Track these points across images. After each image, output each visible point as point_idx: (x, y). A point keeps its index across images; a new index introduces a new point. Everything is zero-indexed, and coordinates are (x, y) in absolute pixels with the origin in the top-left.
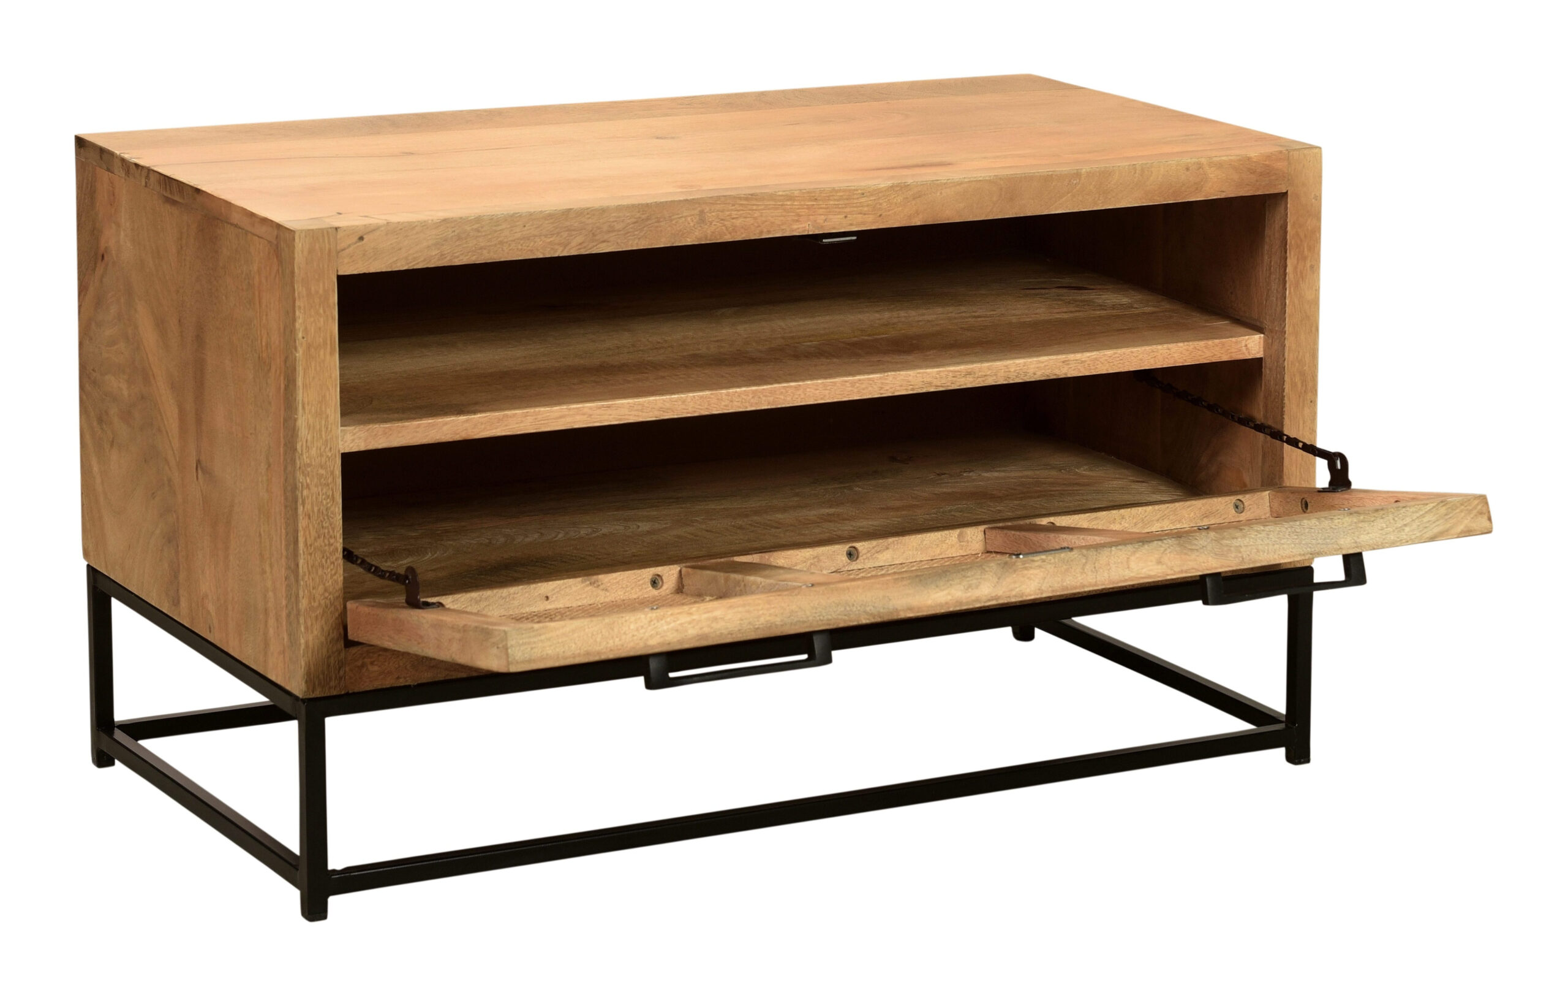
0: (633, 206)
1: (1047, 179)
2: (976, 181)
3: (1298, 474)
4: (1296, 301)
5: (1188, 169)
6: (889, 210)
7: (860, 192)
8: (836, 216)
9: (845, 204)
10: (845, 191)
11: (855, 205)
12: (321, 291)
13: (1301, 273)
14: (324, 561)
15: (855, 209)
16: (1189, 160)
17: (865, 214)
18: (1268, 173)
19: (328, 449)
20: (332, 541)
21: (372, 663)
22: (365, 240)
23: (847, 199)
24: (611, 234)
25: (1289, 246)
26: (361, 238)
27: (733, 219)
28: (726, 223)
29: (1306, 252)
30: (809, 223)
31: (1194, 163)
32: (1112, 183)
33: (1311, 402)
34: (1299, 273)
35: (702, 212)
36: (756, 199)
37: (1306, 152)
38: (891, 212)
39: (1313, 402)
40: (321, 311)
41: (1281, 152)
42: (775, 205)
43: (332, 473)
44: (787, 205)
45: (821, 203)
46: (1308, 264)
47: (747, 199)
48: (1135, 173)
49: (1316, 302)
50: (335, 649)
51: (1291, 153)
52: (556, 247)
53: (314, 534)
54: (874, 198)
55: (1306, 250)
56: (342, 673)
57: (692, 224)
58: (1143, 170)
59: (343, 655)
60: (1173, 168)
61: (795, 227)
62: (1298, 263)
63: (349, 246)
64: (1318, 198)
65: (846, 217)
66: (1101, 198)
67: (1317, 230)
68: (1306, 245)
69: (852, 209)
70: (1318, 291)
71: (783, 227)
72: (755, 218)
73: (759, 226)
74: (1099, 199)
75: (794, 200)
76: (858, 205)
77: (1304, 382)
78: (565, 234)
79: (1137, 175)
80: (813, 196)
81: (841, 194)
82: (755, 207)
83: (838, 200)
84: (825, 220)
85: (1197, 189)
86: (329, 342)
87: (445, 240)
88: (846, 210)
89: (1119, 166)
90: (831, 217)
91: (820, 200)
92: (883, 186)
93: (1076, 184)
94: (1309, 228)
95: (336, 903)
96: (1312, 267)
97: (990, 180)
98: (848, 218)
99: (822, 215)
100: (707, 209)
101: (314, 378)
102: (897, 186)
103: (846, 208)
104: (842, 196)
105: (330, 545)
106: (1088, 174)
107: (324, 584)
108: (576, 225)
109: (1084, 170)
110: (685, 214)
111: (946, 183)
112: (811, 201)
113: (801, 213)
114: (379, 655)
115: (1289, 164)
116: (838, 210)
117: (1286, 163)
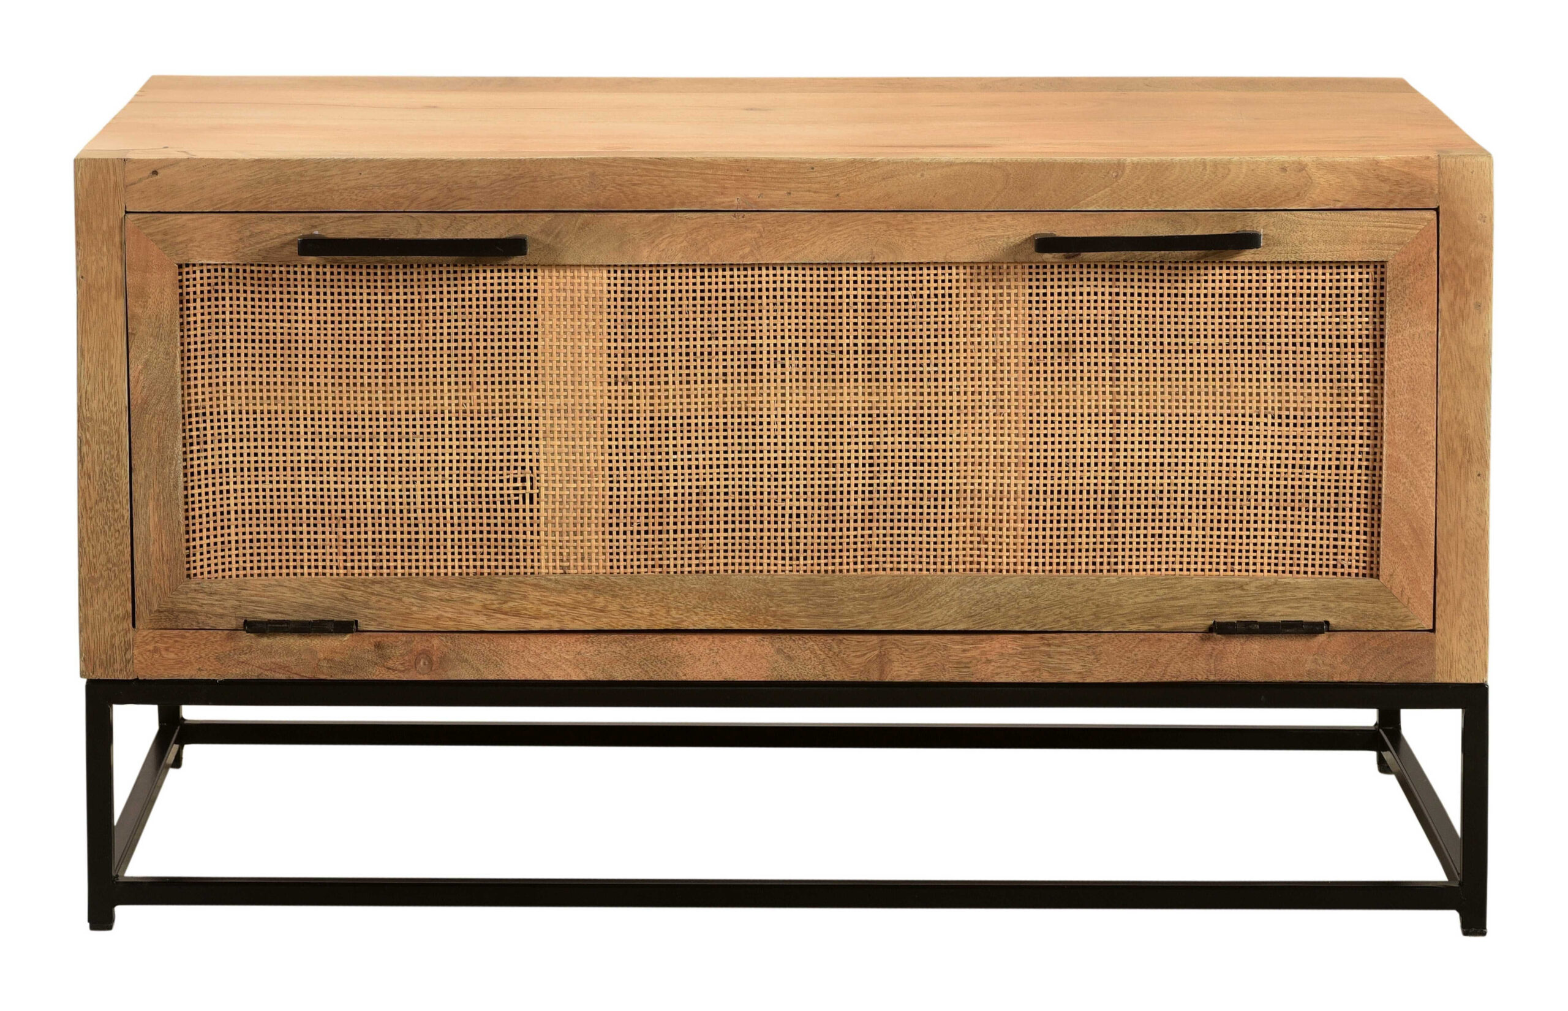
0: (501, 161)
3: (1459, 564)
4: (1454, 347)
5: (1283, 169)
6: (849, 190)
7: (808, 165)
8: (775, 192)
9: (789, 179)
10: (787, 163)
11: (801, 181)
12: (105, 228)
13: (1461, 311)
14: (106, 527)
15: (803, 186)
16: (1286, 158)
17: (816, 192)
18: (1409, 182)
19: (112, 403)
20: (117, 506)
21: (167, 649)
22: (158, 177)
23: (790, 173)
24: (473, 191)
25: (1443, 276)
26: (155, 173)
27: (635, 185)
28: (625, 189)
29: (1468, 285)
30: (738, 197)
31: (1293, 163)
32: (1170, 179)
33: (1479, 476)
34: (1457, 310)
35: (593, 175)
36: (666, 165)
37: (1468, 159)
38: (852, 193)
39: (1483, 476)
40: (105, 249)
41: (1429, 157)
42: (690, 173)
43: (117, 431)
44: (707, 174)
45: (754, 174)
46: (1472, 301)
47: (653, 163)
49: (1484, 350)
50: (120, 628)
51: (1445, 159)
52: (401, 200)
53: (94, 496)
54: (828, 174)
55: (1467, 283)
56: (128, 656)
57: (579, 187)
58: (1216, 168)
59: (130, 636)
60: (1262, 166)
61: (718, 200)
62: (1455, 299)
63: (140, 180)
64: (1488, 220)
65: (789, 194)
66: (1154, 196)
67: (1488, 258)
68: (1467, 278)
69: (799, 185)
70: (1488, 336)
71: (703, 199)
72: (664, 187)
73: (669, 196)
74: (1151, 197)
75: (717, 169)
76: (806, 180)
77: (1467, 449)
78: (413, 187)
79: (1207, 173)
80: (744, 167)
81: (781, 166)
82: (663, 174)
83: (778, 173)
84: (761, 196)
85: (1298, 195)
86: (113, 285)
87: (259, 183)
88: (788, 186)
89: (1180, 161)
90: (768, 192)
91: (753, 171)
92: (839, 160)
93: (1117, 177)
94: (1475, 255)
95: (123, 913)
96: (1478, 306)
97: (992, 164)
98: (792, 196)
99: (756, 189)
100: (600, 172)
101: (95, 323)
102: (859, 162)
103: (788, 183)
104: (783, 169)
105: (114, 510)
106: (1136, 166)
107: (107, 554)
108: (426, 177)
109: (1129, 161)
110: (569, 175)
111: (930, 164)
112: (742, 171)
114: (176, 641)
115: (1440, 173)
116: (778, 185)
117: (1435, 172)
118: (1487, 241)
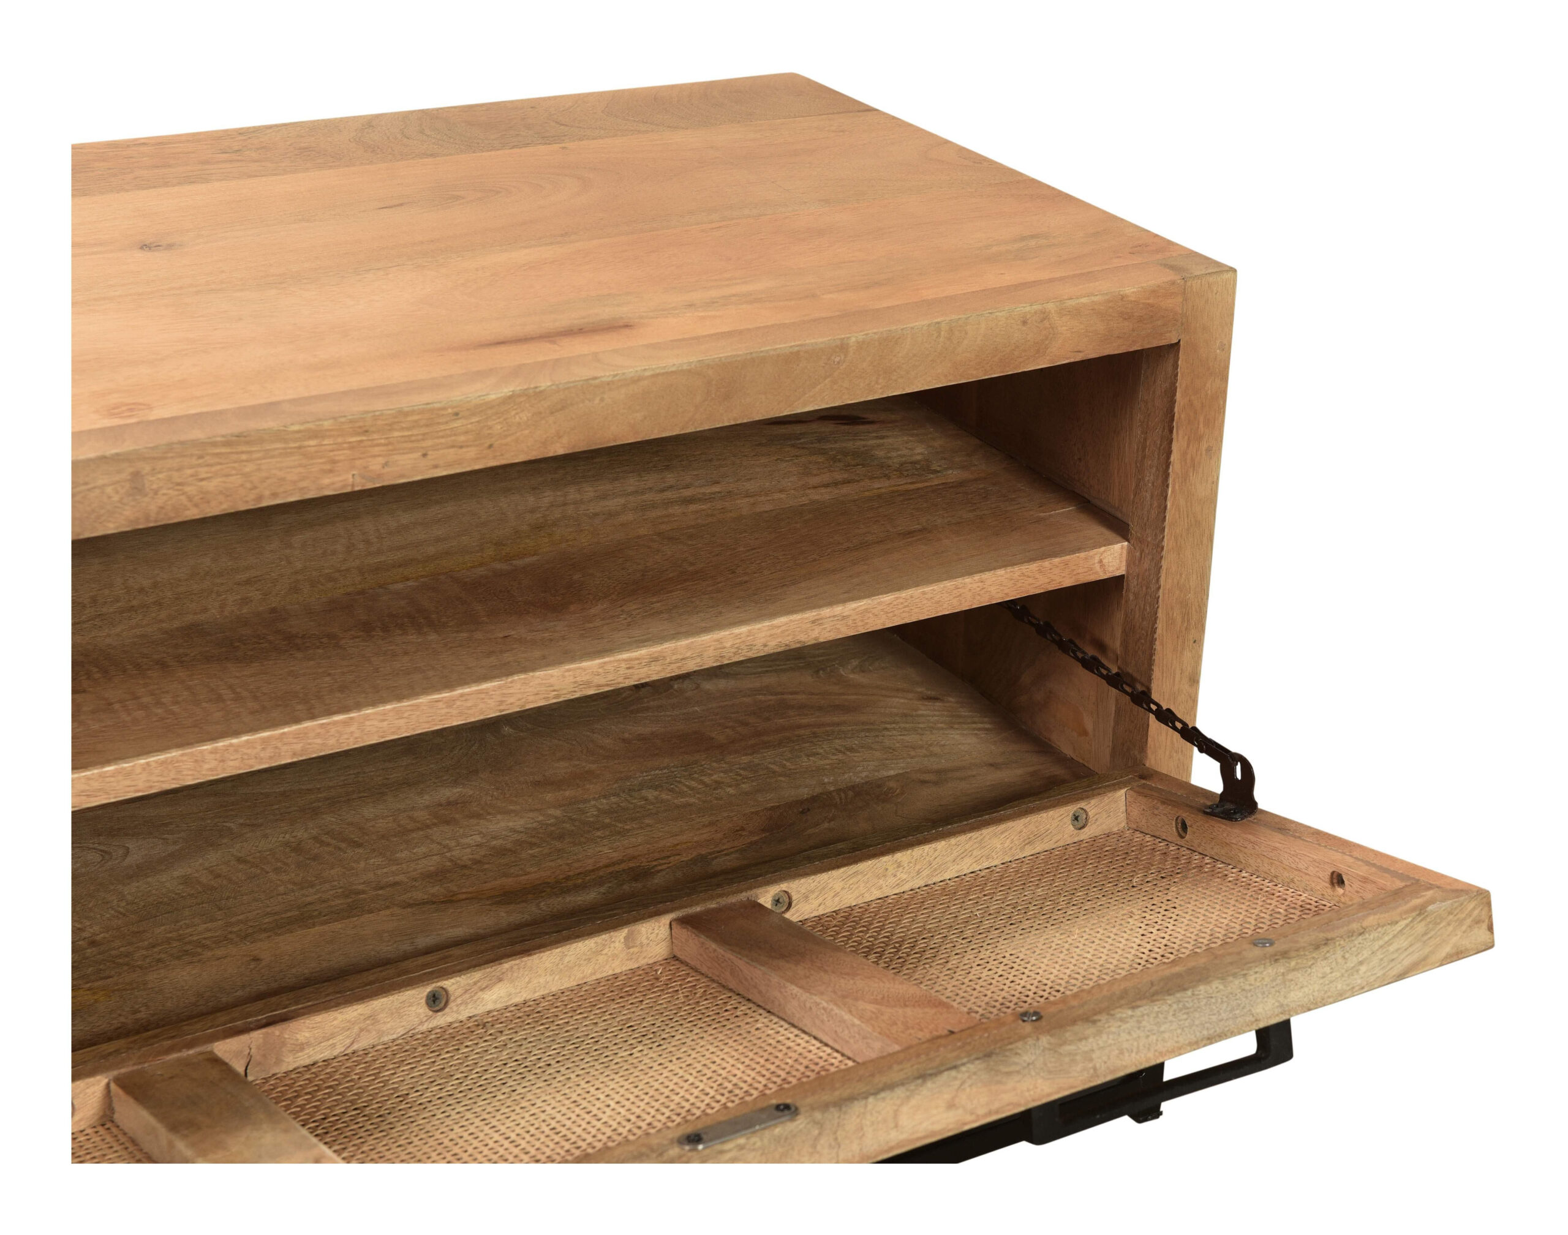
1: (791, 358)
2: (667, 373)
3: (1168, 743)
4: (1182, 502)
5: (1024, 323)
6: (506, 436)
7: (450, 411)
8: (406, 456)
9: (424, 434)
10: (422, 412)
11: (441, 434)
13: (1193, 460)
15: (443, 440)
16: (1028, 309)
17: (461, 447)
18: (1152, 317)
23: (427, 426)
25: (1177, 423)
27: (202, 480)
28: (187, 489)
29: (1202, 428)
30: (354, 472)
31: (1036, 313)
32: (900, 355)
33: (1195, 642)
34: (1188, 461)
35: (136, 475)
36: (248, 443)
37: (1211, 279)
38: (509, 439)
39: (1198, 642)
41: (1173, 283)
42: (284, 449)
44: (309, 446)
45: (375, 436)
46: (1204, 446)
47: (227, 443)
48: (939, 336)
49: (1211, 501)
51: (1189, 284)
54: (477, 419)
55: (1201, 426)
57: (116, 498)
58: (951, 330)
60: (1001, 323)
61: (326, 481)
62: (1188, 446)
64: (1226, 348)
65: (425, 455)
66: (881, 381)
67: (1222, 394)
68: (1201, 419)
69: (437, 441)
70: (1215, 483)
71: (304, 484)
72: (246, 475)
73: (255, 488)
74: (877, 383)
75: (323, 437)
76: (448, 432)
77: (1186, 616)
79: (941, 339)
80: (360, 427)
81: (416, 417)
82: (244, 457)
83: (408, 429)
84: (386, 464)
85: (1038, 351)
88: (424, 444)
89: (912, 328)
90: (396, 457)
91: (374, 432)
92: (493, 397)
93: (839, 363)
94: (1209, 392)
96: (1209, 450)
97: (689, 371)
98: (429, 457)
99: (379, 456)
100: (146, 468)
102: (519, 396)
103: (423, 440)
104: (416, 421)
106: (861, 345)
109: (853, 339)
110: (100, 482)
111: (612, 381)
112: (359, 434)
113: (337, 458)
115: (1186, 300)
116: (410, 445)
117: (1180, 299)
118: (1223, 375)
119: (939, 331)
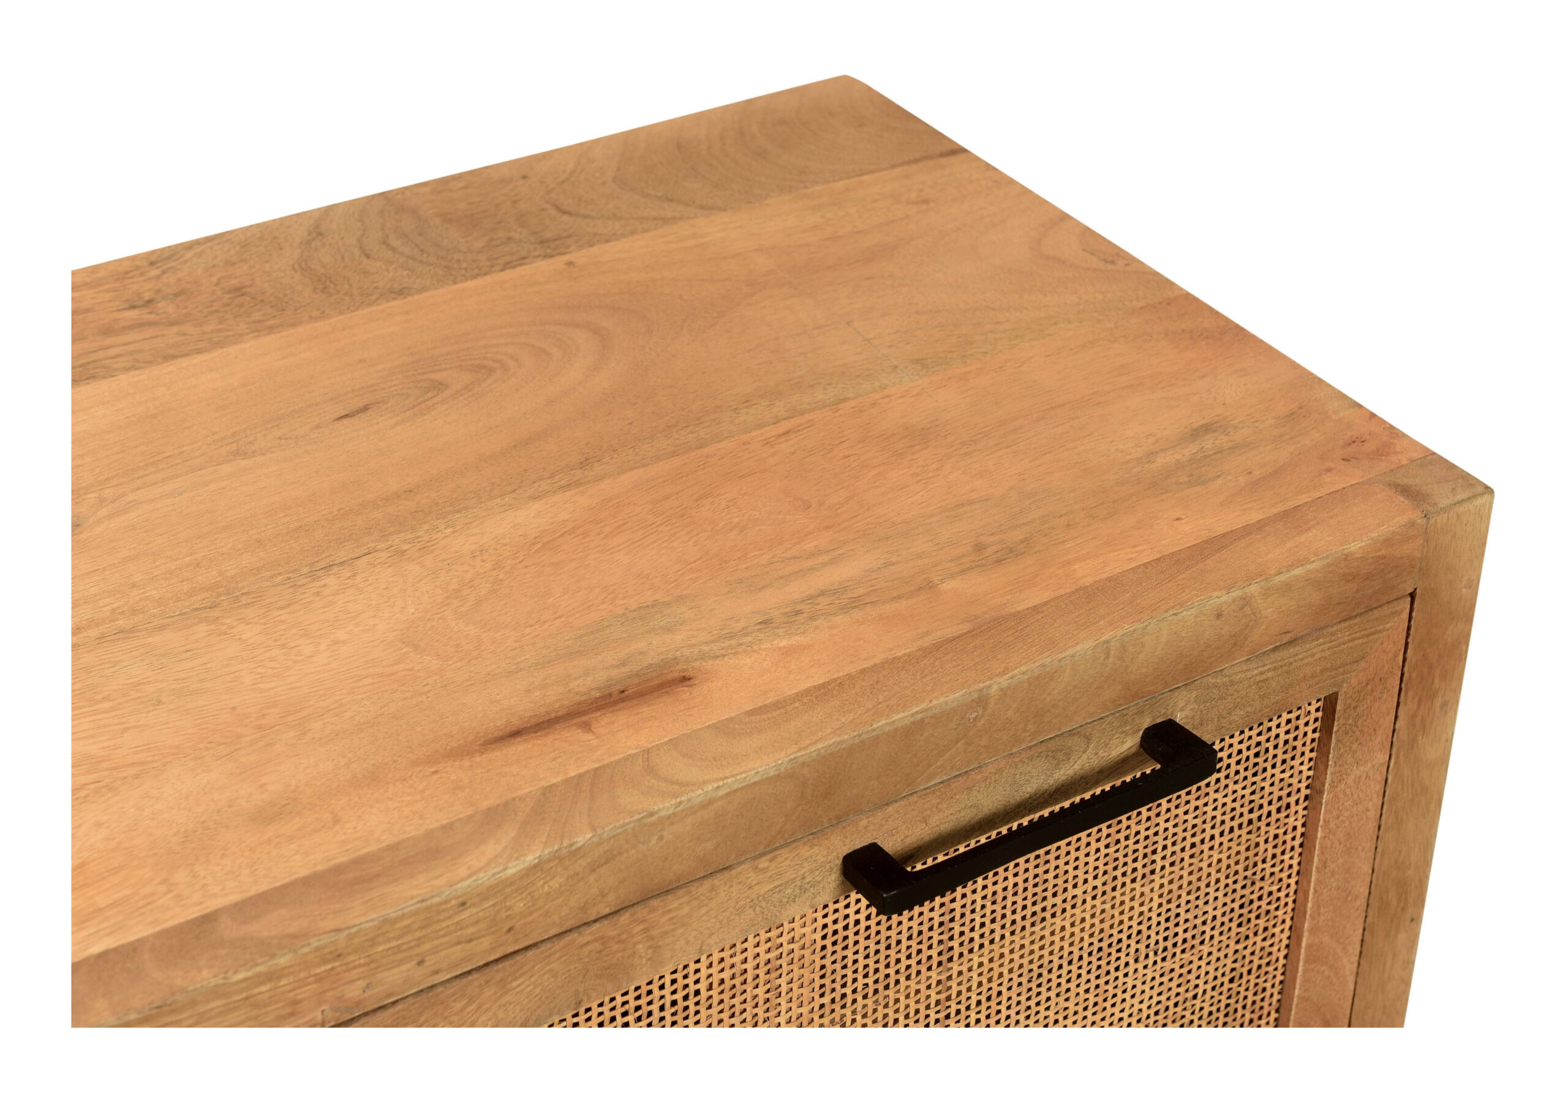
2: (747, 786)
5: (1219, 616)
6: (531, 913)
7: (453, 902)
8: (395, 971)
9: (419, 939)
10: (414, 913)
11: (441, 933)
13: (1423, 721)
15: (445, 939)
16: (1224, 598)
17: (471, 941)
18: (1383, 570)
23: (422, 928)
25: (1407, 684)
29: (1437, 685)
30: (324, 1007)
31: (1234, 601)
32: (1056, 691)
33: (1412, 920)
34: (1418, 723)
36: (173, 1012)
37: (1461, 509)
38: (535, 915)
39: (1416, 920)
41: (1412, 524)
42: (225, 1005)
44: (260, 993)
45: (352, 958)
46: (1438, 703)
48: (1108, 656)
49: (1443, 761)
51: (1432, 521)
54: (491, 903)
55: (1437, 681)
58: (1123, 647)
60: (1188, 623)
62: (1419, 708)
64: (1473, 586)
65: (420, 963)
66: (1029, 727)
68: (1437, 675)
69: (437, 942)
70: (1449, 741)
74: (1025, 731)
75: (279, 978)
76: (452, 928)
79: (1111, 660)
80: (331, 953)
81: (407, 922)
83: (399, 937)
85: (1235, 645)
88: (418, 950)
89: (1073, 656)
90: (380, 976)
91: (349, 954)
92: (511, 872)
93: (975, 719)
94: (1449, 639)
96: (1444, 706)
98: (427, 964)
99: (358, 979)
102: (549, 861)
103: (418, 946)
104: (407, 926)
106: (1004, 692)
109: (995, 687)
111: (674, 814)
112: (325, 961)
113: (299, 997)
115: (1427, 540)
116: (399, 956)
117: (1419, 541)
118: (1468, 617)
119: (1108, 650)
